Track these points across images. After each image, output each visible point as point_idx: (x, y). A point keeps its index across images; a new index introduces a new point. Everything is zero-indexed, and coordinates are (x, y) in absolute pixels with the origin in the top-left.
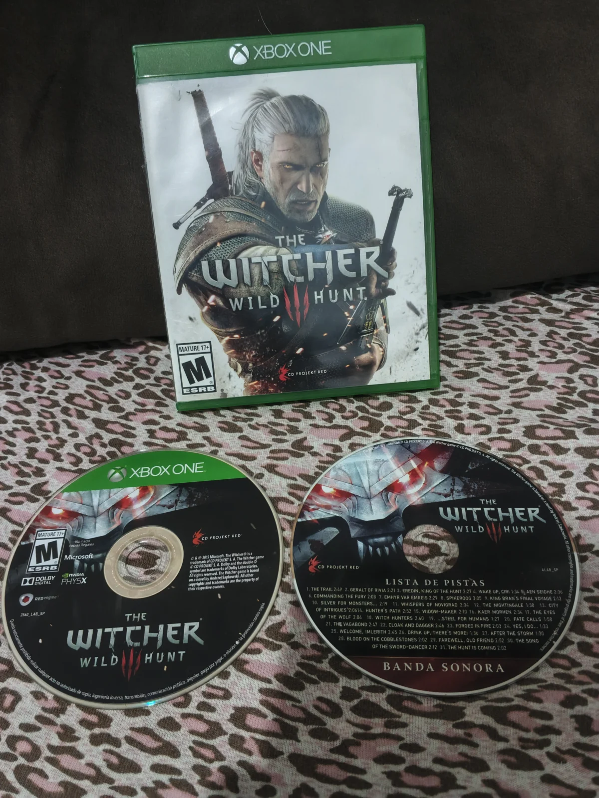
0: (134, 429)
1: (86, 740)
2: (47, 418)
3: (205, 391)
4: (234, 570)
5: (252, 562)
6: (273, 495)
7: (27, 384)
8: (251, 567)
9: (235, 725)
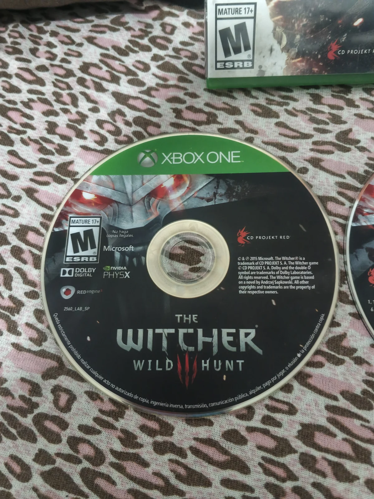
0: (158, 106)
1: (150, 448)
2: (63, 89)
3: (241, 66)
4: (286, 275)
5: (306, 268)
6: (321, 193)
7: (37, 50)
8: (305, 273)
9: (304, 443)
